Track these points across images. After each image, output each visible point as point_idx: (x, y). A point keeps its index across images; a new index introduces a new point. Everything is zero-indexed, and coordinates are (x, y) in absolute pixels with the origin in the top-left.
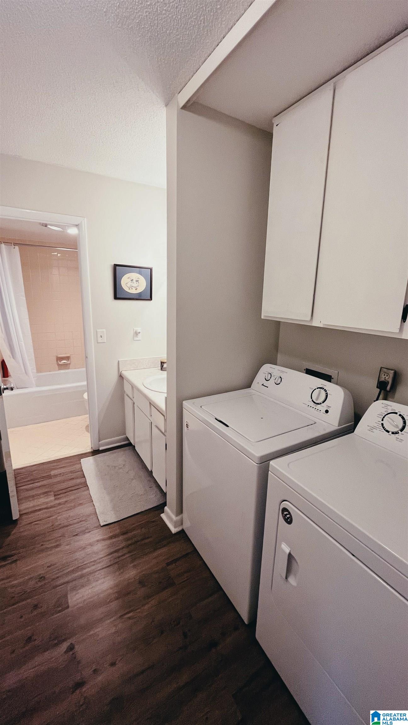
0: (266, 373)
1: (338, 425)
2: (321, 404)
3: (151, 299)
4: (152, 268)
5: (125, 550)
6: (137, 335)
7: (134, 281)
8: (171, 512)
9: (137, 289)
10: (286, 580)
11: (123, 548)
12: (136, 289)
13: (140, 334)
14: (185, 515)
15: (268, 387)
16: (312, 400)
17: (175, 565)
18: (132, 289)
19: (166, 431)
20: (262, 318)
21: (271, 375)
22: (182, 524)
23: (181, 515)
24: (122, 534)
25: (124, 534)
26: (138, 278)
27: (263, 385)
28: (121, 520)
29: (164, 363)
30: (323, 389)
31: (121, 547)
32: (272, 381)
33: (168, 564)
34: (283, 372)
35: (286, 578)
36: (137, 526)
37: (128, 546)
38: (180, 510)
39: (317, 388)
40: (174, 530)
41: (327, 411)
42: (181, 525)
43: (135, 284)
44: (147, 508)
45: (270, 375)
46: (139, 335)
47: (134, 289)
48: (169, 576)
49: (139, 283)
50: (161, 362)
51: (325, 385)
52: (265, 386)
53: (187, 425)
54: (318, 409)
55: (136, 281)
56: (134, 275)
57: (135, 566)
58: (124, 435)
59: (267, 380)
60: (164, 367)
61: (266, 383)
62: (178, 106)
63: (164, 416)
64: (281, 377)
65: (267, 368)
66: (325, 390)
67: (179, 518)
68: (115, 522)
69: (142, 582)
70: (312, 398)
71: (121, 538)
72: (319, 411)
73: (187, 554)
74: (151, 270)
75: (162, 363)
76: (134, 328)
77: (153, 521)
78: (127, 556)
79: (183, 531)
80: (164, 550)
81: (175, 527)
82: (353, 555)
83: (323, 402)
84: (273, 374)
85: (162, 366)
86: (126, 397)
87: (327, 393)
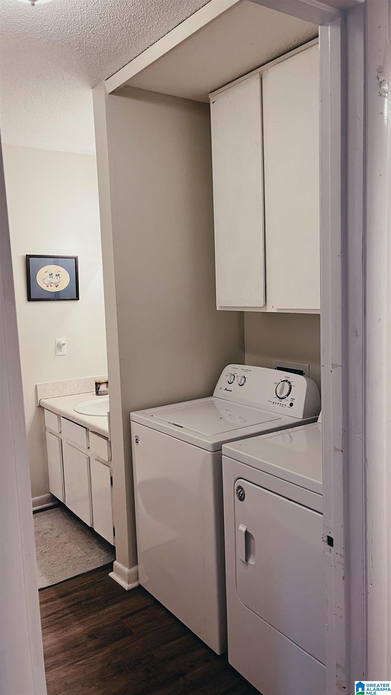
0: (228, 374)
1: (303, 417)
2: (285, 398)
3: (77, 298)
4: (77, 257)
5: (67, 611)
6: (61, 347)
7: (54, 276)
8: (122, 565)
9: (58, 286)
10: (246, 563)
11: (63, 609)
12: (56, 287)
13: (65, 345)
14: (141, 566)
15: (231, 391)
16: (277, 396)
17: (132, 617)
18: (51, 286)
19: (110, 460)
20: (217, 310)
21: (234, 376)
22: (138, 579)
23: (136, 567)
24: (60, 597)
25: (62, 596)
26: (59, 271)
27: (226, 389)
28: (56, 584)
29: (100, 384)
30: (287, 381)
31: (61, 608)
32: (236, 383)
33: (123, 618)
34: (247, 370)
35: (246, 561)
36: (79, 588)
37: (69, 607)
38: (134, 561)
39: (281, 382)
40: (126, 586)
41: (291, 405)
42: (136, 580)
43: (55, 280)
44: (91, 569)
45: (232, 377)
46: (63, 347)
47: (54, 286)
48: (126, 627)
49: (60, 278)
50: (96, 384)
51: (288, 377)
52: (229, 390)
53: (137, 440)
54: (283, 405)
55: (57, 275)
56: (52, 268)
57: (81, 624)
58: (47, 494)
59: (230, 382)
60: (100, 390)
61: (229, 387)
62: (106, 92)
63: (106, 438)
64: (244, 377)
65: (230, 369)
66: (289, 382)
67: (134, 569)
68: (49, 587)
69: (91, 636)
70: (276, 394)
71: (59, 601)
72: (284, 406)
73: (146, 608)
74: (76, 259)
75: (98, 385)
76: (56, 339)
77: (100, 581)
78: (69, 616)
79: (140, 587)
80: (116, 606)
81: (129, 583)
82: (290, 500)
83: (288, 395)
84: (236, 375)
85: (97, 389)
86: (48, 435)
87: (291, 385)
